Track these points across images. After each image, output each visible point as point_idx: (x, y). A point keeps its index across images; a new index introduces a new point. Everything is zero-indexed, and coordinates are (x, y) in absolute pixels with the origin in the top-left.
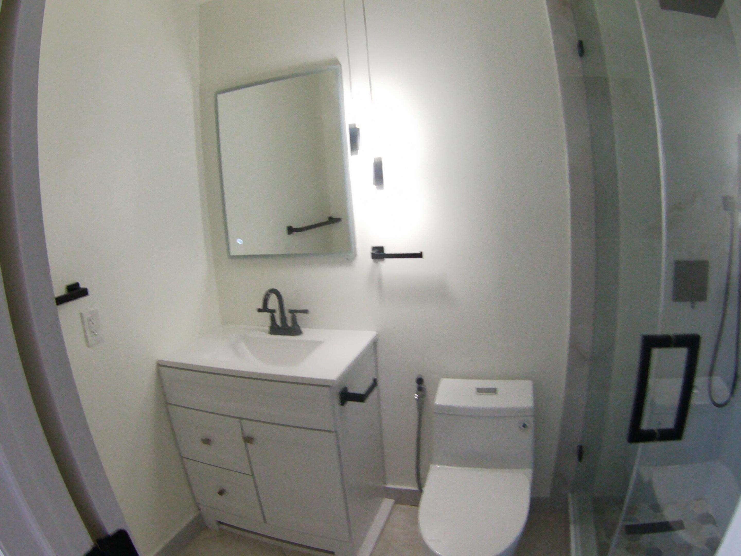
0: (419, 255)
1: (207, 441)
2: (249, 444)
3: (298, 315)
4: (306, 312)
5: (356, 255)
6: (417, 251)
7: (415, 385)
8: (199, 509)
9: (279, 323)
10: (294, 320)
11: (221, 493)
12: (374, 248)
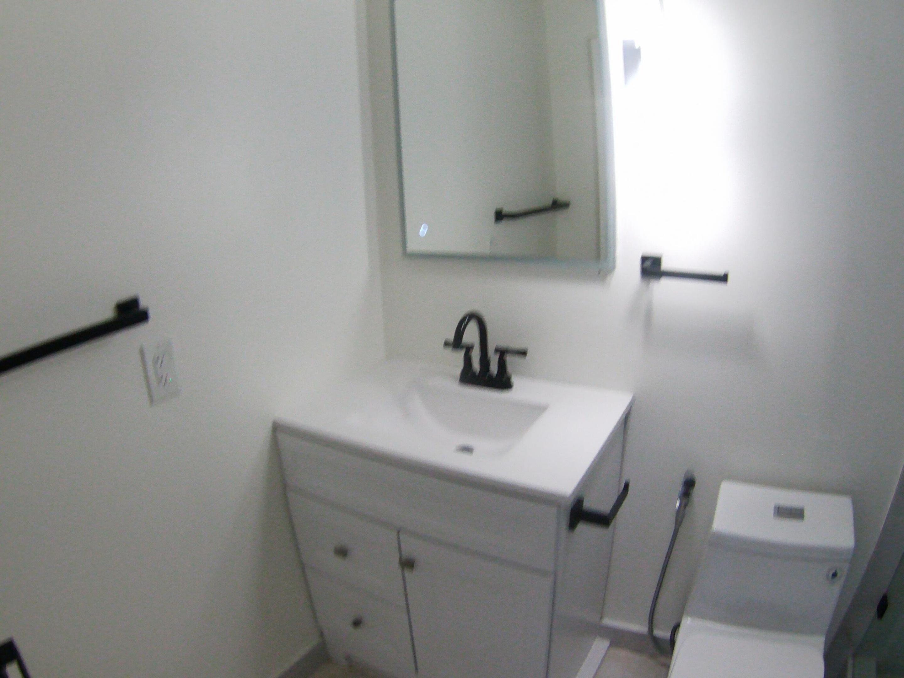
0: (723, 278)
1: (342, 552)
2: (407, 573)
3: (510, 360)
4: (523, 353)
5: (614, 267)
6: (720, 271)
7: (679, 488)
8: (322, 634)
9: (476, 365)
10: (502, 365)
11: (357, 623)
12: (644, 259)
